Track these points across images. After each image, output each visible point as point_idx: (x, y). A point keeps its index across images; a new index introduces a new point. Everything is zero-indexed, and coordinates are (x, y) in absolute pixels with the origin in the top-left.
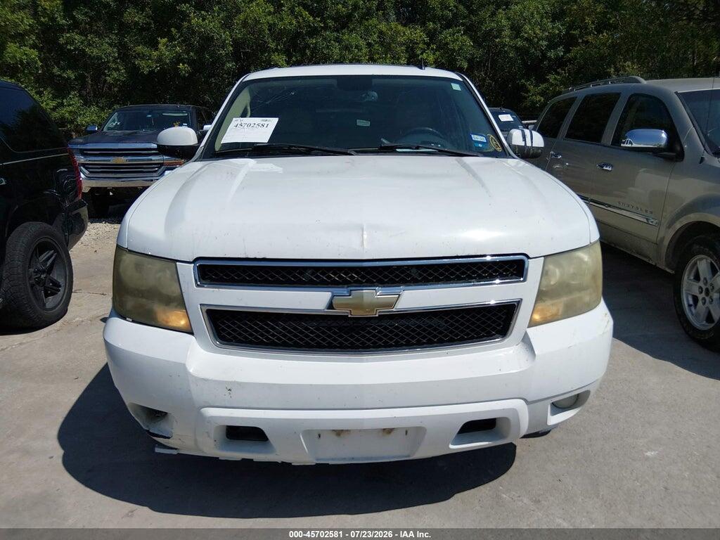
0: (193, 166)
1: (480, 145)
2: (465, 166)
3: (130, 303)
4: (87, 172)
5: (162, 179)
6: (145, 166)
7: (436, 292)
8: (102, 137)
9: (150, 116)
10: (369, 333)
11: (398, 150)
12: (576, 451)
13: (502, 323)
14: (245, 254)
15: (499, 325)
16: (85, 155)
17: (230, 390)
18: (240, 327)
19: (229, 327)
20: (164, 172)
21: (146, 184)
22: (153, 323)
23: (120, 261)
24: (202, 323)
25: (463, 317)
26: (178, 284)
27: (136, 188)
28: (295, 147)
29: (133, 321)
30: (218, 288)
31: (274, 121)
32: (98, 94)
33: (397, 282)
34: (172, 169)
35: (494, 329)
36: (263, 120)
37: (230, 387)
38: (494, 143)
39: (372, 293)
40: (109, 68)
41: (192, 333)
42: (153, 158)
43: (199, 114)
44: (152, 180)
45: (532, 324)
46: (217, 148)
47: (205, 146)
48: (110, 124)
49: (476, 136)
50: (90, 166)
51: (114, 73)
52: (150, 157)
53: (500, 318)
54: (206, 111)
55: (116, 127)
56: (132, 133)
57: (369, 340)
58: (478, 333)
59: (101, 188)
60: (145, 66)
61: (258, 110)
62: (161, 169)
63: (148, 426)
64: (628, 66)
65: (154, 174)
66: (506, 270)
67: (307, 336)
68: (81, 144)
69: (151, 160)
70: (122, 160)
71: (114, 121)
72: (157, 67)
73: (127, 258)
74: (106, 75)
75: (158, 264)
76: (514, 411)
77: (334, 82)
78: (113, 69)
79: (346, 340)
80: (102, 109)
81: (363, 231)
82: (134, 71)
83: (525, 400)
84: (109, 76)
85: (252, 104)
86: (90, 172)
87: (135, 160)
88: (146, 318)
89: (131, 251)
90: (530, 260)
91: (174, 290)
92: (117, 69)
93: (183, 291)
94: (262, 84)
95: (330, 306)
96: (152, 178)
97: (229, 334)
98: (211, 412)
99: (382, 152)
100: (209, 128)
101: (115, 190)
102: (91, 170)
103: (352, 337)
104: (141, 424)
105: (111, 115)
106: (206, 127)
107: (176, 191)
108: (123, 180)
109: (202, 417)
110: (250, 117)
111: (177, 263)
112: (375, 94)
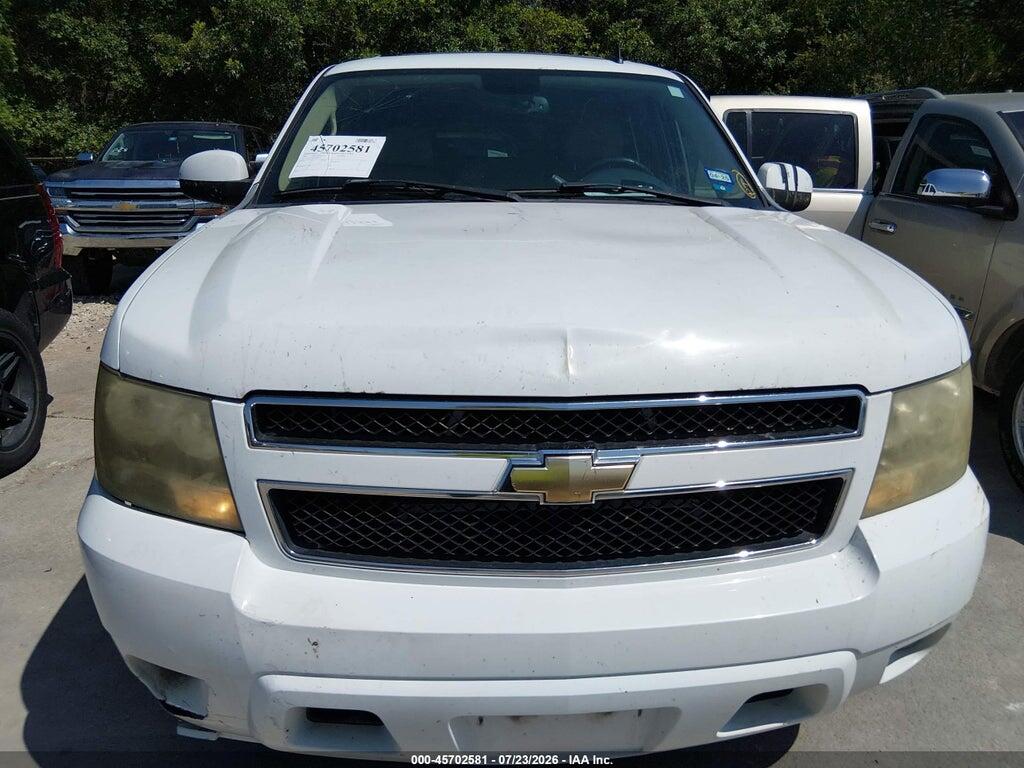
0: (240, 217)
1: (723, 188)
2: (710, 221)
3: (126, 471)
4: (77, 225)
5: (191, 237)
6: (165, 216)
7: (703, 457)
8: (101, 170)
9: (172, 139)
10: (577, 533)
11: (586, 193)
12: (893, 703)
13: (816, 512)
14: (344, 384)
15: (811, 515)
16: (74, 198)
17: (315, 644)
18: (332, 522)
19: (312, 522)
20: (195, 225)
21: (166, 243)
22: (168, 512)
23: (105, 395)
24: (259, 514)
25: (747, 503)
26: (214, 438)
27: (151, 250)
28: (416, 185)
29: (134, 507)
30: (293, 449)
31: (377, 143)
32: (98, 107)
33: (631, 439)
34: (206, 221)
35: (801, 523)
36: (359, 141)
37: (316, 639)
38: (743, 184)
39: (586, 461)
40: (115, 68)
41: (241, 533)
42: (179, 203)
43: (248, 137)
44: (176, 238)
45: (868, 512)
46: (283, 186)
47: (260, 183)
48: (113, 151)
49: (714, 173)
50: (82, 215)
51: (123, 75)
52: (174, 202)
53: (813, 503)
54: (259, 133)
55: (124, 156)
56: (147, 165)
57: (576, 546)
58: (773, 532)
59: (98, 249)
60: (168, 65)
61: (350, 123)
62: (188, 221)
63: (162, 693)
64: (878, 80)
65: (181, 228)
66: (827, 416)
67: (460, 539)
68: (66, 180)
69: (175, 206)
70: (131, 206)
71: (118, 146)
72: (186, 66)
73: (118, 387)
74: (110, 78)
75: (176, 401)
76: (838, 673)
77: (478, 78)
78: (122, 70)
79: (534, 547)
80: (106, 129)
81: (566, 345)
82: (153, 73)
83: (856, 652)
84: (115, 79)
85: (340, 113)
86: (82, 224)
87: (151, 206)
88: (154, 500)
89: (125, 377)
90: (869, 397)
91: (208, 451)
92: (128, 70)
93: (224, 455)
94: (357, 81)
95: (507, 484)
96: (175, 235)
97: (313, 535)
98: (280, 683)
99: (563, 197)
100: (265, 158)
101: (120, 251)
102: (82, 221)
103: (545, 540)
104: (152, 691)
105: (115, 137)
106: (260, 157)
107: (215, 255)
108: (134, 236)
109: (262, 691)
110: (337, 134)
111: (214, 401)
112: (544, 101)
